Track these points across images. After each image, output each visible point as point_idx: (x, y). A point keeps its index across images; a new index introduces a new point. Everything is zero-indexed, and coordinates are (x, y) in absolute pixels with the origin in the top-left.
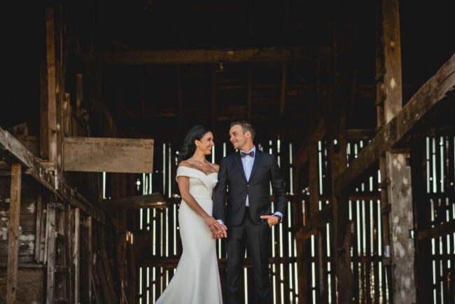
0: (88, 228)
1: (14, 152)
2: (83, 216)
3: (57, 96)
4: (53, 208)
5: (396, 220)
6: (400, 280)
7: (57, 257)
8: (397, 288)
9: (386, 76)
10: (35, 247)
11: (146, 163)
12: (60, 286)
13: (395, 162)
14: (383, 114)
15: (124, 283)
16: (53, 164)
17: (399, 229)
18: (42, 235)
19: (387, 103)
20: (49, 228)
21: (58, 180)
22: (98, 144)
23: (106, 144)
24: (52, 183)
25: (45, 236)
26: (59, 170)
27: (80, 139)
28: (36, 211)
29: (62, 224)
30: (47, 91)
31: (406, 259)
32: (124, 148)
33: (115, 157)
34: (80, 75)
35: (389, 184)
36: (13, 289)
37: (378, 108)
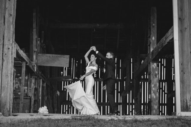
0: (44, 87)
1: (24, 58)
2: (43, 82)
3: (36, 39)
4: (34, 78)
5: (153, 86)
6: (153, 106)
7: (35, 95)
8: (152, 109)
9: (151, 35)
10: (27, 91)
11: (66, 63)
12: (35, 105)
13: (153, 66)
14: (150, 49)
15: (56, 110)
16: (34, 62)
17: (154, 89)
18: (30, 87)
19: (151, 45)
20: (32, 85)
21: (36, 68)
22: (50, 56)
23: (52, 56)
24: (34, 69)
25: (31, 87)
26: (36, 65)
27: (44, 55)
28: (28, 79)
29: (36, 84)
30: (33, 37)
31: (156, 99)
32: (59, 58)
33: (56, 61)
34: (43, 32)
35: (151, 73)
36: (22, 103)
37: (148, 47)
